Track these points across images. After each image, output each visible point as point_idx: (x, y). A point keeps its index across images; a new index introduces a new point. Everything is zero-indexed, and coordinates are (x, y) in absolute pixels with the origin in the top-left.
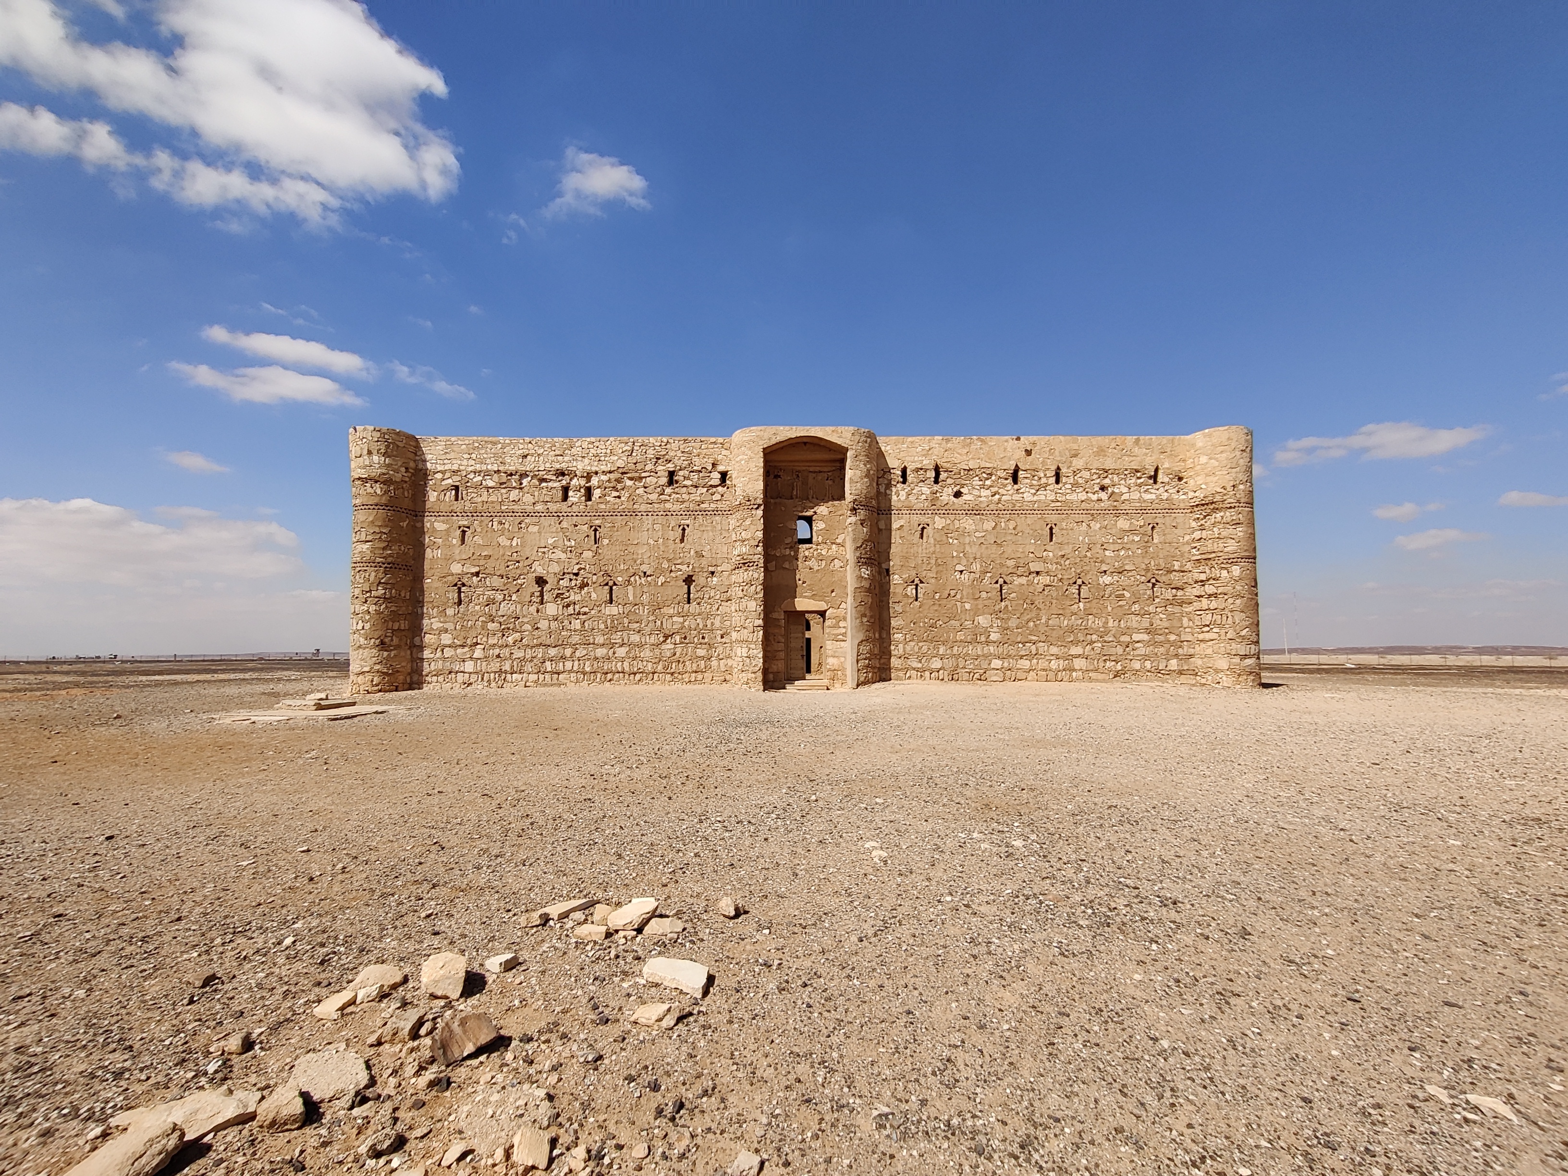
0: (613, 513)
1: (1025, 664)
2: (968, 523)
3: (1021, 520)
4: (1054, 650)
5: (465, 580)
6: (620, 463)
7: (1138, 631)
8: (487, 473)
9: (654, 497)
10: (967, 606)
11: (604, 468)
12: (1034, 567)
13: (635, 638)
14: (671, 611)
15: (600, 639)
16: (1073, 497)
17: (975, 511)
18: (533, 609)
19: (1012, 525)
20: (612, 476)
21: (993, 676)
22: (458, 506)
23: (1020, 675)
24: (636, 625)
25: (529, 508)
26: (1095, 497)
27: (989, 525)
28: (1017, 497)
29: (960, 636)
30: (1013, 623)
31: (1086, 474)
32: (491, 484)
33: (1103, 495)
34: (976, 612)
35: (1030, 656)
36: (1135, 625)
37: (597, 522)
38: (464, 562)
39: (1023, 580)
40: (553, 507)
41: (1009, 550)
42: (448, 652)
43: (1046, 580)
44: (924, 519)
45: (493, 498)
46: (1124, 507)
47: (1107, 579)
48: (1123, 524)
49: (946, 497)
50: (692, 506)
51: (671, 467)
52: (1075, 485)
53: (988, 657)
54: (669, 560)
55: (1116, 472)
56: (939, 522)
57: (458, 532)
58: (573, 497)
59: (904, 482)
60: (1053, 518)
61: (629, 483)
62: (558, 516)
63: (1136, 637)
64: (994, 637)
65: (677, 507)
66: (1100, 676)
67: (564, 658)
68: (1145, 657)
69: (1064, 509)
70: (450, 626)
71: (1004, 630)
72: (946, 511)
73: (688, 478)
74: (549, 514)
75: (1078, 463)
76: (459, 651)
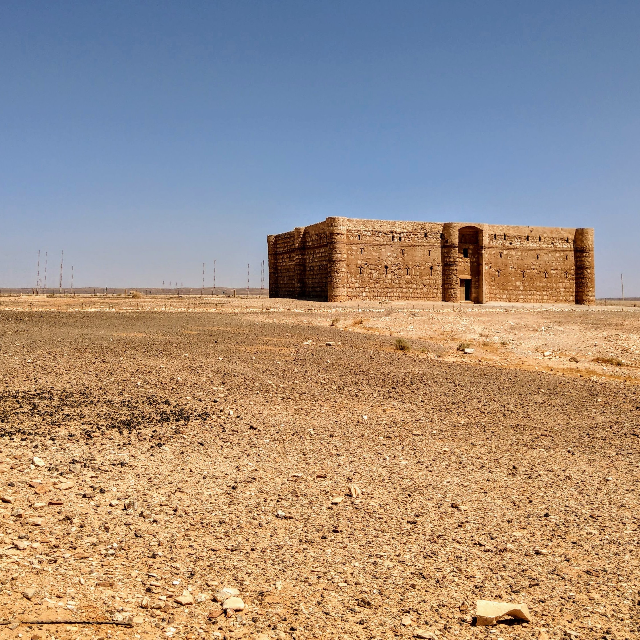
0: (408, 245)
1: (530, 297)
2: (513, 253)
3: (529, 253)
4: (538, 293)
5: (363, 266)
6: (410, 230)
7: (562, 288)
8: (368, 231)
9: (420, 241)
10: (513, 279)
11: (405, 231)
12: (533, 267)
13: (415, 286)
14: (426, 278)
15: (404, 287)
16: (544, 246)
17: (516, 249)
18: (384, 276)
19: (526, 254)
20: (408, 234)
21: (521, 300)
22: (360, 241)
23: (529, 301)
24: (415, 282)
25: (382, 243)
26: (550, 246)
27: (519, 254)
28: (528, 245)
29: (511, 288)
30: (526, 285)
31: (548, 239)
32: (370, 235)
33: (552, 245)
34: (516, 281)
35: (531, 295)
36: (561, 286)
37: (403, 248)
38: (362, 260)
39: (529, 271)
40: (389, 243)
41: (525, 261)
42: (358, 289)
43: (536, 271)
44: (501, 251)
45: (371, 239)
46: (558, 249)
47: (553, 272)
48: (558, 255)
49: (507, 244)
50: (432, 244)
51: (425, 231)
52: (544, 242)
53: (520, 295)
54: (426, 262)
55: (556, 238)
56: (505, 252)
57: (360, 250)
58: (396, 240)
59: (495, 239)
60: (538, 252)
61: (412, 236)
62: (391, 245)
63: (561, 290)
64: (521, 288)
65: (427, 244)
66: (551, 301)
67: (393, 292)
68: (563, 296)
69: (542, 250)
70: (358, 281)
71: (524, 286)
72: (508, 248)
73: (430, 235)
74: (389, 245)
75: (545, 235)
76: (361, 289)
